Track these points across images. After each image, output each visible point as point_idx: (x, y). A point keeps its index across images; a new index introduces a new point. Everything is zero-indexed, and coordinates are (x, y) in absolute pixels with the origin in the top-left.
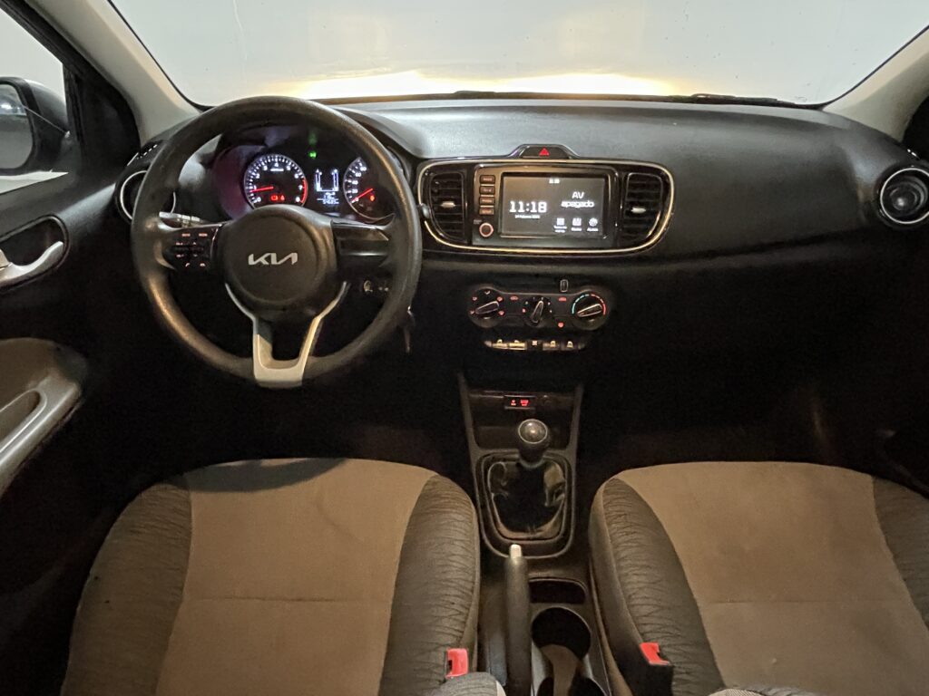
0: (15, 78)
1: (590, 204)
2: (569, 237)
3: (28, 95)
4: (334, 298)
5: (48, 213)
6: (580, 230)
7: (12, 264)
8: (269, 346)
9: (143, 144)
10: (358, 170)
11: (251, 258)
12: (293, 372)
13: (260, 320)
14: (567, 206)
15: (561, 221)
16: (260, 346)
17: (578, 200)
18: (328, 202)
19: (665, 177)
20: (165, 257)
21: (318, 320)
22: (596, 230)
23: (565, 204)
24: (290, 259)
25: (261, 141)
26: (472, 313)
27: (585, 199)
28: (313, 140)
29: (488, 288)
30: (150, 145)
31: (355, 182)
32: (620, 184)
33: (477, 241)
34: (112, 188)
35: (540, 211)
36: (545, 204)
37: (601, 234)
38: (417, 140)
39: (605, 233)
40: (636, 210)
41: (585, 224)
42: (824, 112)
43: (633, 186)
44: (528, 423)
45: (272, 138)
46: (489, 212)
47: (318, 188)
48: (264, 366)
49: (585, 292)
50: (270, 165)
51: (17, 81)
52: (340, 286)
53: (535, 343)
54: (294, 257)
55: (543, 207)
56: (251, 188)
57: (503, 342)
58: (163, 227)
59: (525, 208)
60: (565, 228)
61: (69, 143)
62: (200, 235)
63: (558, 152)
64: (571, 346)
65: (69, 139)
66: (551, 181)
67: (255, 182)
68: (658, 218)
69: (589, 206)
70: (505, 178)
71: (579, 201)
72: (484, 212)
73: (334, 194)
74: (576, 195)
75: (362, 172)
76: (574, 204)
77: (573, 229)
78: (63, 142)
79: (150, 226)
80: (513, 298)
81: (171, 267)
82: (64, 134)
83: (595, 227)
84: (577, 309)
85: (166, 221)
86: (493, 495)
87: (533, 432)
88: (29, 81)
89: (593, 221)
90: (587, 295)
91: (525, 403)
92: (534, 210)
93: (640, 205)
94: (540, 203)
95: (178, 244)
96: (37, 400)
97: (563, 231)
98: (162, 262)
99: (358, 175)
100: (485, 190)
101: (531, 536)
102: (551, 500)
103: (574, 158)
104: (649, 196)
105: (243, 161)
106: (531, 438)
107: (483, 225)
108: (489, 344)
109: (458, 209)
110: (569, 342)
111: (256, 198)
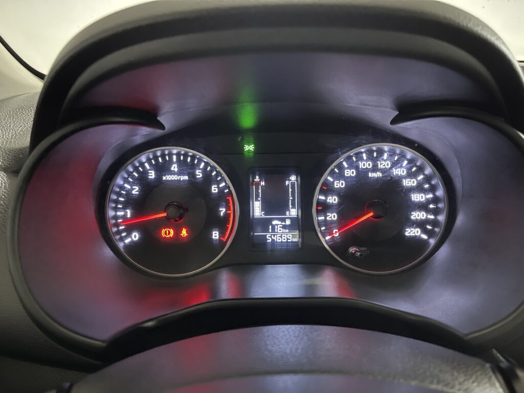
18: (278, 239)
31: (333, 200)
47: (258, 211)
50: (162, 168)
56: (120, 213)
67: (130, 202)
73: (288, 222)
75: (346, 180)
99: (339, 184)
111: (129, 235)
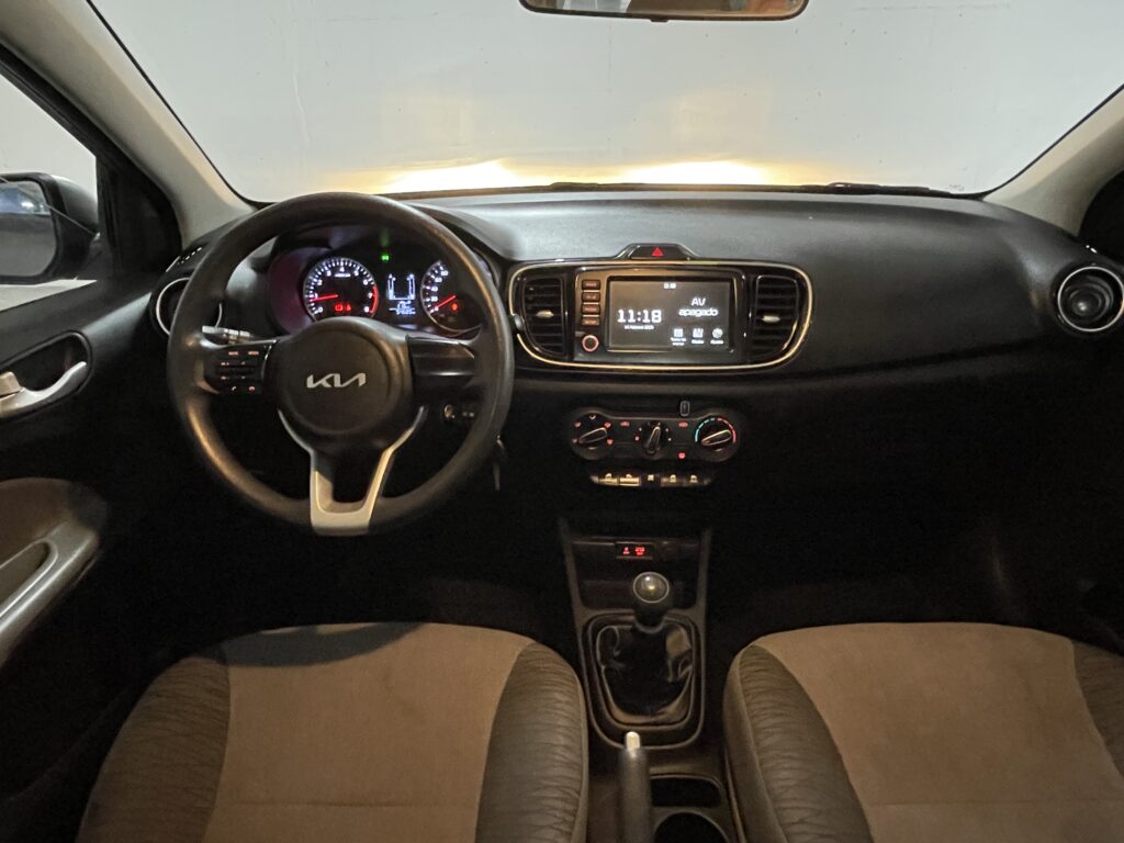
0: (39, 174)
1: (713, 312)
2: (688, 350)
3: (54, 192)
4: (408, 427)
5: (70, 328)
6: (702, 342)
7: (24, 389)
8: (328, 485)
9: (185, 246)
10: (438, 275)
11: (310, 380)
12: (358, 517)
13: (320, 454)
14: (685, 315)
15: (678, 332)
16: (319, 486)
17: (699, 307)
18: (403, 313)
19: (801, 280)
20: (207, 379)
21: (389, 453)
22: (721, 342)
23: (683, 312)
24: (357, 381)
25: (324, 243)
26: (575, 441)
27: (708, 305)
28: (385, 242)
29: (593, 413)
30: (193, 248)
31: (435, 289)
32: (748, 289)
33: (580, 356)
34: (146, 299)
35: (653, 320)
36: (659, 312)
37: (727, 347)
38: (507, 239)
39: (732, 345)
40: (767, 318)
41: (708, 336)
42: (985, 203)
43: (762, 291)
44: (645, 576)
45: (337, 239)
46: (593, 322)
47: (391, 295)
48: (323, 509)
49: (711, 416)
50: (335, 270)
51: (41, 177)
52: (417, 412)
53: (651, 477)
54: (362, 378)
55: (657, 316)
56: (311, 296)
57: (613, 477)
58: (206, 344)
59: (636, 316)
60: (684, 340)
61: (99, 245)
62: (250, 353)
63: (672, 251)
64: (695, 481)
65: (99, 241)
66: (666, 285)
67: (316, 289)
68: (795, 327)
69: (712, 314)
70: (612, 283)
71: (699, 309)
72: (587, 322)
73: (409, 302)
74: (695, 301)
75: (443, 277)
76: (693, 313)
77: (694, 342)
78: (93, 246)
79: (191, 343)
80: (625, 424)
81: (215, 392)
82: (92, 236)
83: (719, 339)
84: (701, 437)
85: (209, 337)
86: (603, 668)
87: (652, 588)
88: (56, 177)
89: (718, 332)
90: (713, 419)
91: (640, 551)
92: (646, 320)
93: (771, 313)
94: (654, 312)
95: (223, 364)
96: (44, 554)
97: (682, 344)
98: (204, 385)
99: (438, 280)
100: (589, 297)
101: (653, 720)
102: (676, 674)
103: (693, 259)
104: (783, 302)
105: (303, 266)
106: (648, 595)
107: (587, 337)
108: (596, 479)
109: (555, 319)
110: (693, 477)
111: (317, 309)
